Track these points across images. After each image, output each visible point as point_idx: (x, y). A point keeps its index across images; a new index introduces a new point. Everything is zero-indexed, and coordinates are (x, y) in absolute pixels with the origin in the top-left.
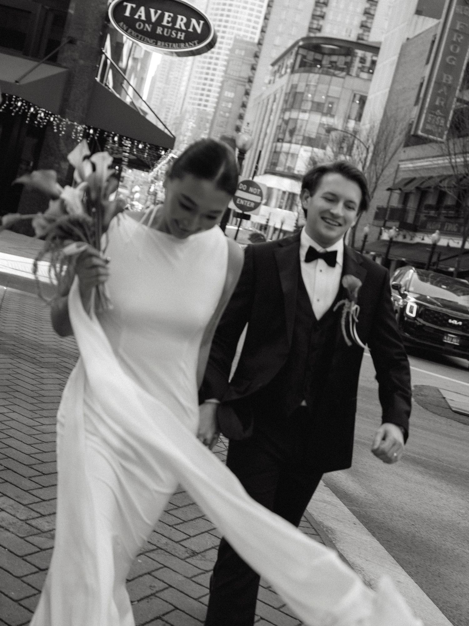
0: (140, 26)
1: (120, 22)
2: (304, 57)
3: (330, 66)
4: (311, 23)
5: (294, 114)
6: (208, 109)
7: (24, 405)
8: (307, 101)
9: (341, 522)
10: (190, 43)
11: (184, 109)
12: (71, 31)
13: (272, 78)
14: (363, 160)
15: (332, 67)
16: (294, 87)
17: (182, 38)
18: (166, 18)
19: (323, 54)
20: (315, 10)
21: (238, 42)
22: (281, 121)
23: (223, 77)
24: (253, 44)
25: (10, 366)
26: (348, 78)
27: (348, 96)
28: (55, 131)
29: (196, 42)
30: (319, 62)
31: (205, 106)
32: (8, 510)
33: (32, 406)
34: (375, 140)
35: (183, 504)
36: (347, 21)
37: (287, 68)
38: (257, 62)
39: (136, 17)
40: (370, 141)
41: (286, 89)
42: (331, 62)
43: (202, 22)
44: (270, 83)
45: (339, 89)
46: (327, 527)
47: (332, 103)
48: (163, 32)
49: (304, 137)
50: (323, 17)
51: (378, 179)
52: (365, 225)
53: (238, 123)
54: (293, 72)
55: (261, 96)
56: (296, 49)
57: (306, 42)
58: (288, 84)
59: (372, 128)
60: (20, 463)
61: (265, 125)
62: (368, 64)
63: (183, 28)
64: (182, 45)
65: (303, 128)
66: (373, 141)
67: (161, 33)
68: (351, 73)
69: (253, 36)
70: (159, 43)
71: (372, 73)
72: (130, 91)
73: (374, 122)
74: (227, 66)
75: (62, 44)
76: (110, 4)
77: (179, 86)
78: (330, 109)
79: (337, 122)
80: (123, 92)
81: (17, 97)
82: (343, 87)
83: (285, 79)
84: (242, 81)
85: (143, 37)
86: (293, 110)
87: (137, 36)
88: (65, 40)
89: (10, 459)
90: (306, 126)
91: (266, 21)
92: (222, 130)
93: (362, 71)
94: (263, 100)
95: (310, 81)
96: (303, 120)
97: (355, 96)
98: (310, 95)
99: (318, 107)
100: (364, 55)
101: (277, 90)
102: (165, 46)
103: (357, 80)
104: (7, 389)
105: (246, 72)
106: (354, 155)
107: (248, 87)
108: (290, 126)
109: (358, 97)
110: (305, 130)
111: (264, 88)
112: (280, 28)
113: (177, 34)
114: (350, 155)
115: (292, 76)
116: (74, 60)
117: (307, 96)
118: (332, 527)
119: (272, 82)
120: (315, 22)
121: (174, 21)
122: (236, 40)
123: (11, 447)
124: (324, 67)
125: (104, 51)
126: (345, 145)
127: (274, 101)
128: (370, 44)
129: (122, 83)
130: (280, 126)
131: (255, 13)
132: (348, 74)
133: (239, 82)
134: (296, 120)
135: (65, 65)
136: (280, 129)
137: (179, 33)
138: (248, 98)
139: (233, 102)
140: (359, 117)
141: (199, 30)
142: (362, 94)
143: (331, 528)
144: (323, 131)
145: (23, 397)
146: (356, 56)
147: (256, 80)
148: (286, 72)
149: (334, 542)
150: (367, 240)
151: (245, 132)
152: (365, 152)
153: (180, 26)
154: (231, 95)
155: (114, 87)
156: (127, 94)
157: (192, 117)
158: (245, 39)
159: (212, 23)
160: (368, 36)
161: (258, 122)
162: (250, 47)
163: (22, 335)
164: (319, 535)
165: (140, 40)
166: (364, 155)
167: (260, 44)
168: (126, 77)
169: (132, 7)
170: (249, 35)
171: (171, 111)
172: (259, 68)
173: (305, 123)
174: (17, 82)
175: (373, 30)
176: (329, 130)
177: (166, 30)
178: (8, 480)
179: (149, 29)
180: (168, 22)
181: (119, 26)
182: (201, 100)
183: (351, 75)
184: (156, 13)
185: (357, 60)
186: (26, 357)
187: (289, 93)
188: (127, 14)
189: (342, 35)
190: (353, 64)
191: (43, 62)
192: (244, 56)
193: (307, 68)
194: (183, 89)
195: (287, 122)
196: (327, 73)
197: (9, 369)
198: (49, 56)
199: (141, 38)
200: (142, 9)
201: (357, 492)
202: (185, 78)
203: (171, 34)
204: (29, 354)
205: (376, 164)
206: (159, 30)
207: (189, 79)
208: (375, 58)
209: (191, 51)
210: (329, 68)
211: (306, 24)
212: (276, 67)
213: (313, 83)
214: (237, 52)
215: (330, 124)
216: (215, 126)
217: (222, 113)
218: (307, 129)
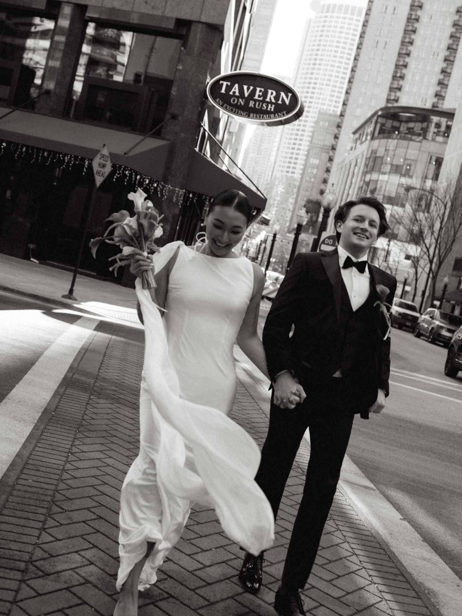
0: (234, 101)
1: (217, 98)
2: (383, 125)
3: (407, 132)
4: (389, 95)
5: (375, 176)
6: (295, 176)
7: (121, 450)
8: (386, 164)
9: (444, 583)
10: (279, 114)
11: (274, 175)
12: (174, 108)
13: (354, 145)
14: (441, 215)
15: (409, 133)
16: (374, 152)
17: (272, 110)
18: (258, 93)
19: (401, 121)
20: (392, 83)
21: (322, 114)
22: (362, 182)
23: (308, 146)
24: (335, 116)
25: (110, 411)
26: (424, 142)
27: (425, 158)
28: (159, 195)
29: (285, 113)
30: (398, 129)
31: (293, 173)
32: (97, 564)
33: (128, 451)
34: (452, 197)
35: (277, 560)
36: (422, 91)
37: (367, 136)
38: (339, 131)
39: (231, 93)
40: (448, 198)
41: (367, 154)
42: (408, 129)
43: (290, 95)
44: (351, 149)
45: (416, 152)
46: (428, 589)
47: (410, 165)
48: (255, 105)
49: (384, 196)
50: (400, 89)
51: (455, 233)
52: (445, 276)
53: (323, 187)
54: (373, 138)
55: (343, 161)
56: (375, 118)
57: (384, 112)
58: (368, 150)
59: (449, 186)
60: (113, 511)
61: (347, 187)
62: (443, 128)
63: (273, 101)
64: (272, 116)
65: (383, 188)
66: (450, 197)
67: (253, 106)
68: (427, 137)
69: (335, 109)
70: (251, 115)
71: (448, 136)
72: (226, 160)
73: (451, 180)
74: (312, 137)
75: (165, 120)
76: (208, 83)
77: (269, 156)
78: (408, 171)
79: (415, 182)
80: (220, 161)
81: (125, 167)
82: (420, 151)
83: (365, 145)
84: (325, 149)
85: (237, 110)
86: (373, 172)
87: (232, 110)
88: (168, 116)
89: (103, 507)
90: (386, 187)
91: (347, 95)
92: (308, 194)
93: (438, 135)
94: (346, 165)
95: (389, 147)
96: (382, 181)
97: (431, 158)
98: (389, 159)
99: (396, 169)
100: (440, 121)
101: (358, 156)
102: (256, 117)
103: (433, 143)
104: (105, 434)
105: (330, 141)
106: (433, 211)
107: (331, 153)
108: (371, 187)
109: (434, 158)
110: (385, 190)
111: (346, 154)
112: (360, 101)
113: (267, 106)
114: (428, 212)
115: (372, 142)
116: (176, 133)
117: (387, 160)
118: (434, 589)
119: (353, 149)
120: (393, 94)
121: (265, 95)
122: (320, 113)
123: (105, 494)
124: (402, 133)
125: (202, 124)
126: (423, 203)
127: (356, 165)
128: (444, 111)
129: (218, 154)
130: (362, 187)
131: (337, 89)
132: (425, 138)
133: (324, 150)
134: (376, 181)
135: (168, 137)
136: (361, 190)
137: (270, 105)
138: (331, 164)
139: (317, 168)
140: (436, 177)
141: (287, 102)
142: (438, 155)
143: (432, 589)
144: (402, 191)
145: (121, 442)
146: (432, 123)
147: (339, 148)
148: (366, 139)
149: (437, 607)
150: (447, 289)
151: (330, 192)
152: (443, 208)
153: (270, 99)
154: (316, 162)
155: (211, 157)
156: (223, 163)
157: (281, 184)
158: (328, 112)
159: (299, 95)
160: (443, 104)
161: (341, 185)
162: (332, 118)
163: (123, 381)
164: (420, 598)
165: (235, 113)
166: (442, 211)
167: (342, 115)
168: (223, 147)
169: (227, 85)
170: (332, 108)
171: (262, 177)
172: (342, 137)
173: (385, 183)
174: (125, 154)
175: (446, 99)
176: (408, 189)
177: (257, 103)
178: (100, 530)
179: (243, 104)
180: (259, 96)
181: (215, 101)
182: (289, 167)
183: (427, 139)
184: (248, 89)
185: (433, 125)
186: (126, 403)
187: (370, 158)
188: (223, 91)
189: (418, 104)
190: (429, 130)
191: (149, 136)
192: (328, 127)
193: (386, 135)
194: (273, 158)
195: (368, 184)
196: (405, 139)
197: (108, 414)
198: (154, 131)
199: (235, 111)
200: (236, 86)
201: (458, 549)
202: (275, 149)
203: (262, 106)
204: (129, 399)
205: (454, 219)
206: (251, 104)
207: (278, 149)
208: (449, 123)
209: (281, 121)
210: (406, 134)
211: (384, 96)
212: (357, 136)
213: (391, 148)
214: (321, 123)
215: (409, 184)
216: (301, 190)
217: (307, 178)
218: (387, 189)
